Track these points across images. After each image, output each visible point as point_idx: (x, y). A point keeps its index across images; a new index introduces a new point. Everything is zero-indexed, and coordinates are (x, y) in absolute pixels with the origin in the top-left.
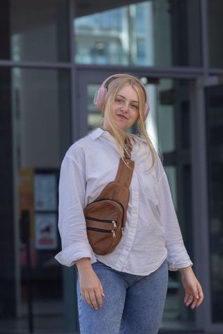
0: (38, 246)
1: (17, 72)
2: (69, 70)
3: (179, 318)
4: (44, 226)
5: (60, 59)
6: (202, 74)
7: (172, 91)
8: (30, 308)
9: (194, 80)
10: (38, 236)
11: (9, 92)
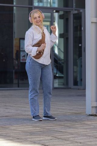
0: (21, 61)
1: (15, 8)
2: (32, 8)
3: (64, 84)
4: (23, 55)
5: (29, 5)
6: (73, 10)
7: (63, 15)
8: (18, 81)
9: (70, 11)
10: (21, 58)
11: (13, 14)
